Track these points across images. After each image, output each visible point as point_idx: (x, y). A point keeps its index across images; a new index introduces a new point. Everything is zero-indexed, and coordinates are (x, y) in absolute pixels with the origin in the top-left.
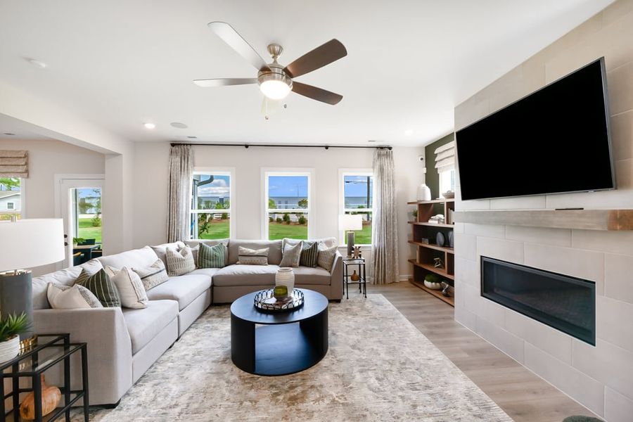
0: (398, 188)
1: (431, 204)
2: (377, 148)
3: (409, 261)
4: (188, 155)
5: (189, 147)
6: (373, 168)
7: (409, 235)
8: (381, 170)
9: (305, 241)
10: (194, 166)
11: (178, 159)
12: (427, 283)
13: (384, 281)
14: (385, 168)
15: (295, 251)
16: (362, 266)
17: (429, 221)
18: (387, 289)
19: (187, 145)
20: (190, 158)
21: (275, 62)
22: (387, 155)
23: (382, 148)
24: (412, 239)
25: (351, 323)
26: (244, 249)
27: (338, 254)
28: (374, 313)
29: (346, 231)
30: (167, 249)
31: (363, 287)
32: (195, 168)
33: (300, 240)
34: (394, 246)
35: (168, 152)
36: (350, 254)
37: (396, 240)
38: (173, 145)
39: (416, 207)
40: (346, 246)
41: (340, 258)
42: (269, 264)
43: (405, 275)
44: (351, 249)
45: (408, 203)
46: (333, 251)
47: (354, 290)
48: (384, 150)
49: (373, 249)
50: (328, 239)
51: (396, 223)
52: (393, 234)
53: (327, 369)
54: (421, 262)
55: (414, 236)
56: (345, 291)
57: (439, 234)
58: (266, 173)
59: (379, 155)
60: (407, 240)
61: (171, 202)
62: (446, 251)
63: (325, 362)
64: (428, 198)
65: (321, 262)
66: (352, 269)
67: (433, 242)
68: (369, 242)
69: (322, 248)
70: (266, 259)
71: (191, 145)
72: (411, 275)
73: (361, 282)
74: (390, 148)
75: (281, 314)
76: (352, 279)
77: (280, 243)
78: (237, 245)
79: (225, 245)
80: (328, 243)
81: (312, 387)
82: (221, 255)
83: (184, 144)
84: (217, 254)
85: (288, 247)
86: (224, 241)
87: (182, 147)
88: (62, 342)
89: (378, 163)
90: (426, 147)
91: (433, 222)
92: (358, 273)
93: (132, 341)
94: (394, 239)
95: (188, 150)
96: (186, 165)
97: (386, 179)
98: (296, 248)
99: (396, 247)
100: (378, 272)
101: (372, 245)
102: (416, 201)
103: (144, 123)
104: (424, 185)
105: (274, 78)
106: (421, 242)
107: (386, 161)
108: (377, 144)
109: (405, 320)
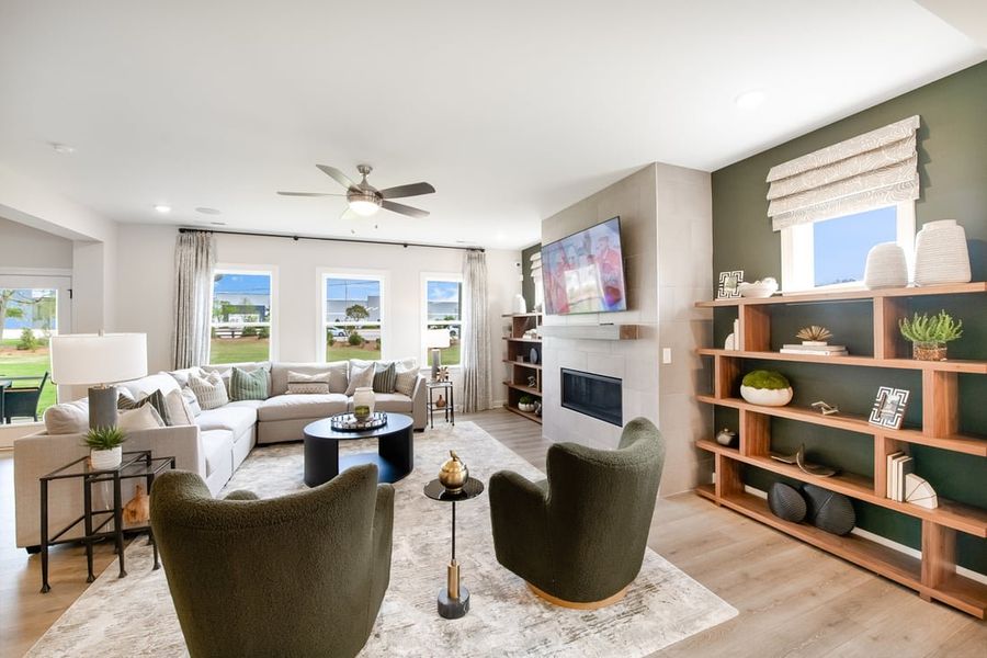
0: (491, 298)
1: (526, 317)
2: (467, 249)
3: (504, 383)
4: (208, 245)
5: (208, 234)
6: (463, 272)
7: (504, 354)
8: (472, 275)
9: (379, 362)
10: (216, 261)
11: (193, 251)
12: (522, 406)
13: (474, 409)
14: (477, 274)
15: (366, 374)
16: (449, 389)
17: (524, 336)
18: (479, 416)
19: (206, 232)
20: (210, 251)
21: (364, 181)
22: (480, 259)
23: (473, 250)
24: (507, 358)
25: (438, 448)
26: (294, 374)
27: (421, 376)
28: (462, 437)
29: (430, 349)
30: (190, 375)
31: (450, 416)
32: (218, 264)
33: (372, 362)
34: (487, 365)
35: (174, 241)
36: (435, 376)
37: (489, 359)
38: (182, 231)
39: (510, 321)
40: (430, 367)
41: (423, 381)
42: (331, 392)
43: (499, 399)
44: (436, 371)
45: (504, 316)
46: (415, 372)
47: (439, 420)
48: (475, 253)
49: (462, 371)
50: (407, 359)
51: (488, 339)
52: (486, 352)
53: (414, 481)
54: (515, 384)
55: (509, 352)
56: (430, 421)
57: (533, 350)
58: (323, 275)
59: (470, 258)
60: (502, 358)
61: (181, 312)
62: (537, 367)
63: (410, 477)
64: (523, 312)
65: (400, 386)
66: (438, 393)
67: (527, 360)
68: (458, 363)
69: (400, 370)
70: (327, 386)
71: (212, 232)
72: (506, 401)
73: (447, 407)
74: (483, 251)
75: (362, 431)
76: (437, 404)
77: (345, 366)
78: (285, 371)
79: (267, 369)
80: (408, 364)
81: (401, 493)
82: (264, 382)
83: (201, 231)
84: (258, 382)
85: (357, 371)
86: (265, 365)
87: (199, 234)
88: (145, 458)
89: (469, 268)
90: (523, 251)
91: (527, 338)
92: (444, 399)
93: (207, 462)
94: (487, 357)
95: (207, 239)
96: (204, 260)
97: (477, 287)
98: (368, 370)
99: (489, 367)
100: (468, 399)
101: (460, 366)
102: (510, 313)
103: (155, 206)
104: (520, 296)
105: (364, 199)
106: (516, 360)
107: (477, 266)
108: (466, 245)
109: (494, 440)
